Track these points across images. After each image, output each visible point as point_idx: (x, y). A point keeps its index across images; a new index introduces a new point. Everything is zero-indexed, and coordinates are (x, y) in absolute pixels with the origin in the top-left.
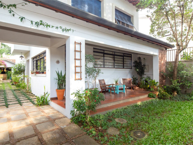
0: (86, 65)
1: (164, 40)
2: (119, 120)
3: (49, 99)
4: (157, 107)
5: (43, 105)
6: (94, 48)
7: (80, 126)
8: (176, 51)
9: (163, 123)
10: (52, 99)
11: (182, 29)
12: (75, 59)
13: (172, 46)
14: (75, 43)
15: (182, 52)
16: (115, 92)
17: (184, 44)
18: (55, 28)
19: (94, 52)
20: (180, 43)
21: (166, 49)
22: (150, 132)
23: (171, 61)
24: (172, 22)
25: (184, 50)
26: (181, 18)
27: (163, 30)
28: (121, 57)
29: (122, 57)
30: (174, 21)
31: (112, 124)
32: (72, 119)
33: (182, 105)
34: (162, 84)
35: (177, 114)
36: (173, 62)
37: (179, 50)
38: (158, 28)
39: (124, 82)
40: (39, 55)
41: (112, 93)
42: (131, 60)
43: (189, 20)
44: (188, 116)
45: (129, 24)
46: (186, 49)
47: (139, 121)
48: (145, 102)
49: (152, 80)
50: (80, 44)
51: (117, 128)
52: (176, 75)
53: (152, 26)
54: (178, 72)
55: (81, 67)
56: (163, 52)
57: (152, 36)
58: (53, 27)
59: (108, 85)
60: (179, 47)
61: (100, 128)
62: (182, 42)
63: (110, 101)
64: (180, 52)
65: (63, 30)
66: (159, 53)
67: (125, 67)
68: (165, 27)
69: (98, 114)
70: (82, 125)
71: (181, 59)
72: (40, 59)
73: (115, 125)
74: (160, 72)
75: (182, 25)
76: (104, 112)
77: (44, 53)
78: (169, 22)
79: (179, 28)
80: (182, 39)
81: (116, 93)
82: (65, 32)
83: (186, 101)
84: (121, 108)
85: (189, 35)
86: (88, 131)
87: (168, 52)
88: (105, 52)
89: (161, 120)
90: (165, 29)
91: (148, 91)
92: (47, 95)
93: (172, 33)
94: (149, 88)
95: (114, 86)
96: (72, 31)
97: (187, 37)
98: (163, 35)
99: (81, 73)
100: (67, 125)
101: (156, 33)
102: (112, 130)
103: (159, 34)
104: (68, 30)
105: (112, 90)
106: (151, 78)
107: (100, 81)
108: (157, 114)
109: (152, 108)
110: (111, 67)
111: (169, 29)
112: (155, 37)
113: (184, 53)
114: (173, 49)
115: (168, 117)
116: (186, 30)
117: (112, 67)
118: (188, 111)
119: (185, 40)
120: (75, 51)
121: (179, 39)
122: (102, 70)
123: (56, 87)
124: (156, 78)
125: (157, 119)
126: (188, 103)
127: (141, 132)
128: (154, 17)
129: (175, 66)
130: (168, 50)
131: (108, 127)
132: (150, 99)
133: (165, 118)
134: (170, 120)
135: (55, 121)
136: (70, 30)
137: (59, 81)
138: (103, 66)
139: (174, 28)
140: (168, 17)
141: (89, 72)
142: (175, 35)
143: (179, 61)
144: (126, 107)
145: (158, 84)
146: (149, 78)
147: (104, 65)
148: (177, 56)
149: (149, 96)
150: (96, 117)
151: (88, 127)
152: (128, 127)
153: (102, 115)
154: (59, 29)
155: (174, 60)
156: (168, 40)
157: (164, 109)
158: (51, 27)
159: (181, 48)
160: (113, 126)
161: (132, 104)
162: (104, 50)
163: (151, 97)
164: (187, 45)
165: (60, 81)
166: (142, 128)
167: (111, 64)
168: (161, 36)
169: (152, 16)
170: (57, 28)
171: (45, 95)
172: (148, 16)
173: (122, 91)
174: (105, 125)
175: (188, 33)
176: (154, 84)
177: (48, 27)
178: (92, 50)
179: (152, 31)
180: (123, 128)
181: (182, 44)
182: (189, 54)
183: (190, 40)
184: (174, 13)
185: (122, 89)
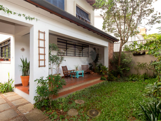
0: (50, 54)
1: (112, 35)
2: (78, 101)
3: (13, 86)
4: (107, 87)
5: (6, 92)
6: (58, 38)
7: (42, 110)
8: (120, 44)
9: (111, 101)
10: (17, 86)
11: (124, 27)
12: (39, 47)
13: (117, 40)
14: (39, 32)
15: (124, 45)
16: (76, 76)
17: (126, 39)
18: (17, 15)
19: (58, 41)
20: (123, 38)
21: (113, 42)
22: (102, 110)
23: (117, 51)
24: (118, 22)
25: (125, 44)
26: (124, 19)
27: (112, 27)
28: (80, 47)
29: (82, 48)
30: (119, 21)
31: (72, 106)
32: (35, 104)
33: (124, 85)
34: (110, 69)
35: (121, 93)
36: (118, 52)
37: (122, 43)
38: (108, 25)
39: (83, 68)
40: (4, 43)
41: (73, 77)
42: (89, 49)
43: (129, 21)
44: (128, 93)
45: (87, 20)
46: (127, 43)
47: (94, 101)
48: (98, 84)
49: (104, 66)
50: (44, 33)
51: (76, 109)
52: (120, 63)
53: (104, 24)
54: (121, 60)
55: (44, 54)
56: (111, 44)
57: (104, 31)
58: (15, 13)
59: (70, 71)
60: (122, 41)
61: (61, 111)
62: (124, 37)
63: (71, 84)
64: (123, 45)
65: (26, 18)
66: (109, 45)
67: (84, 56)
68: (113, 25)
69: (60, 97)
70: (45, 109)
71: (123, 50)
72: (5, 46)
73: (75, 107)
74: (109, 60)
75: (124, 25)
76: (66, 95)
77: (9, 40)
78: (116, 22)
79: (123, 27)
80: (124, 35)
81: (76, 78)
82: (28, 20)
83: (126, 82)
84: (80, 90)
85: (129, 33)
86: (50, 115)
87: (114, 44)
88: (68, 42)
89: (110, 99)
90: (113, 27)
91: (100, 74)
92: (11, 82)
93: (118, 30)
94: (102, 73)
95: (74, 71)
96: (35, 20)
97: (127, 34)
98: (112, 32)
99: (45, 60)
100: (30, 111)
101: (107, 29)
102: (72, 112)
103: (109, 30)
104: (32, 19)
105: (73, 75)
106: (103, 65)
107: (63, 67)
108: (107, 93)
109: (104, 88)
110: (72, 55)
111: (116, 27)
112: (106, 32)
113: (125, 46)
114: (118, 42)
115: (115, 95)
116: (126, 28)
117: (74, 55)
118: (128, 90)
119: (126, 36)
120: (39, 39)
121: (122, 35)
122: (65, 58)
123: (21, 73)
124: (106, 64)
125: (107, 98)
126: (128, 83)
127: (96, 110)
128: (106, 16)
129: (119, 56)
130: (114, 43)
131: (68, 109)
132: (102, 82)
133: (113, 97)
134: (116, 98)
135: (18, 108)
136: (34, 18)
137: (23, 68)
138: (65, 54)
139: (119, 27)
140: (116, 17)
141: (52, 59)
142: (120, 32)
143: (122, 52)
144: (84, 89)
145: (108, 69)
146: (101, 65)
147: (67, 53)
148: (121, 48)
149: (102, 79)
150: (58, 100)
151: (51, 111)
152: (85, 107)
153: (63, 98)
154: (22, 16)
155: (118, 51)
156: (115, 35)
157: (112, 89)
158: (13, 13)
159: (123, 42)
160: (73, 107)
161: (89, 87)
162: (67, 41)
163: (103, 80)
164: (127, 40)
165: (25, 68)
166: (96, 107)
167: (72, 53)
168: (110, 32)
169: (104, 15)
170: (20, 15)
171: (9, 82)
172: (101, 15)
173: (81, 76)
174: (66, 107)
175: (128, 31)
176: (105, 69)
177: (10, 13)
178: (57, 40)
179: (104, 27)
180: (81, 108)
181: (124, 39)
182: (128, 47)
183: (129, 36)
184: (119, 14)
185: (81, 74)
